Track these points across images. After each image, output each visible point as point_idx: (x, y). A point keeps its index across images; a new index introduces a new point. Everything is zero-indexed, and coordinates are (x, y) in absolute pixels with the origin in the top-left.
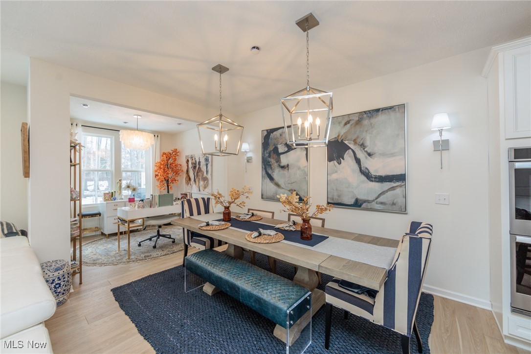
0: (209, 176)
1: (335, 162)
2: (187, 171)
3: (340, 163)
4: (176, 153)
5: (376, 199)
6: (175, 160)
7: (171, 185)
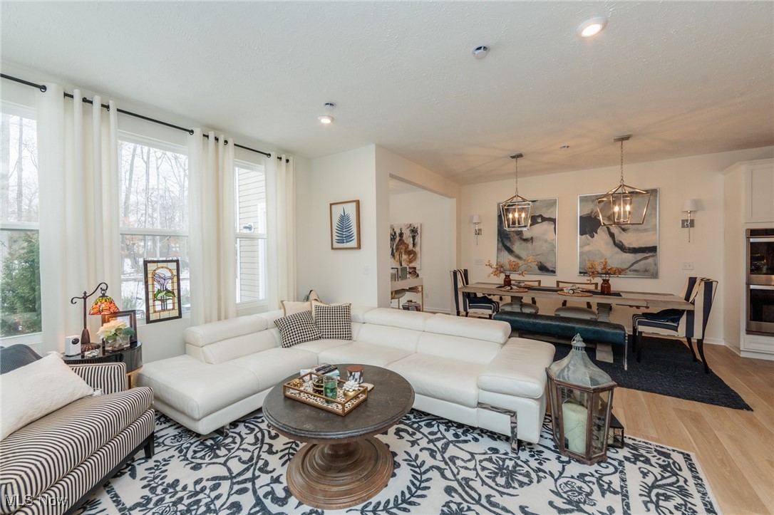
0: (418, 249)
1: (588, 236)
3: (592, 237)
5: (630, 267)
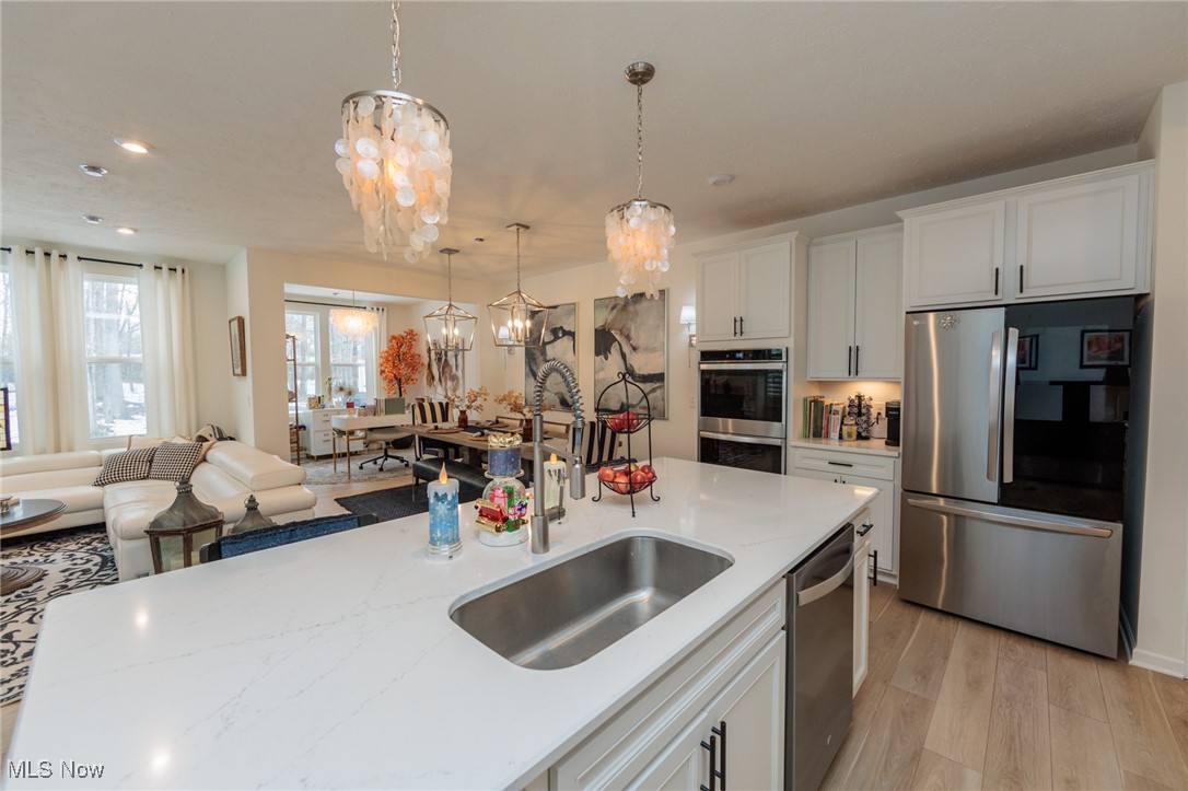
0: (459, 374)
1: (602, 356)
2: (429, 365)
4: (412, 336)
5: (640, 403)
6: (410, 347)
7: (404, 387)
